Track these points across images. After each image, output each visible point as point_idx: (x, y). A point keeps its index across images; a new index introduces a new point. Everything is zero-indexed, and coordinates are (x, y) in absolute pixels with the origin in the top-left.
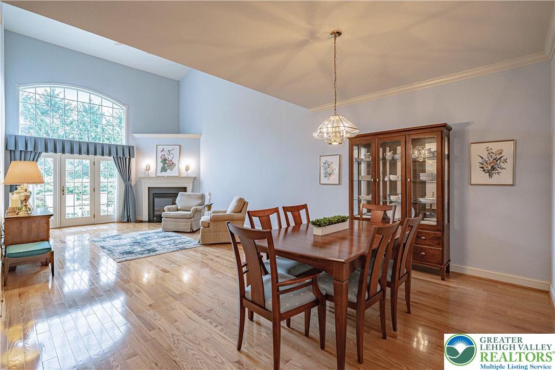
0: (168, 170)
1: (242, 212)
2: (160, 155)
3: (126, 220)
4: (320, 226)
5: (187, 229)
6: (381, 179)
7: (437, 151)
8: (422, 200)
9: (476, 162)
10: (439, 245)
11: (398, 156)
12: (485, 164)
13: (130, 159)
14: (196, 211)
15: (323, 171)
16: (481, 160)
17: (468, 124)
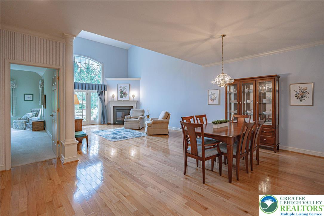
0: (124, 97)
1: (168, 118)
2: (119, 89)
3: (103, 123)
4: (216, 124)
5: (137, 128)
6: (242, 102)
7: (272, 88)
8: (264, 113)
9: (293, 93)
10: (273, 135)
11: (251, 91)
12: (298, 95)
13: (104, 92)
14: (141, 118)
15: (210, 98)
16: (295, 93)
17: (289, 74)
